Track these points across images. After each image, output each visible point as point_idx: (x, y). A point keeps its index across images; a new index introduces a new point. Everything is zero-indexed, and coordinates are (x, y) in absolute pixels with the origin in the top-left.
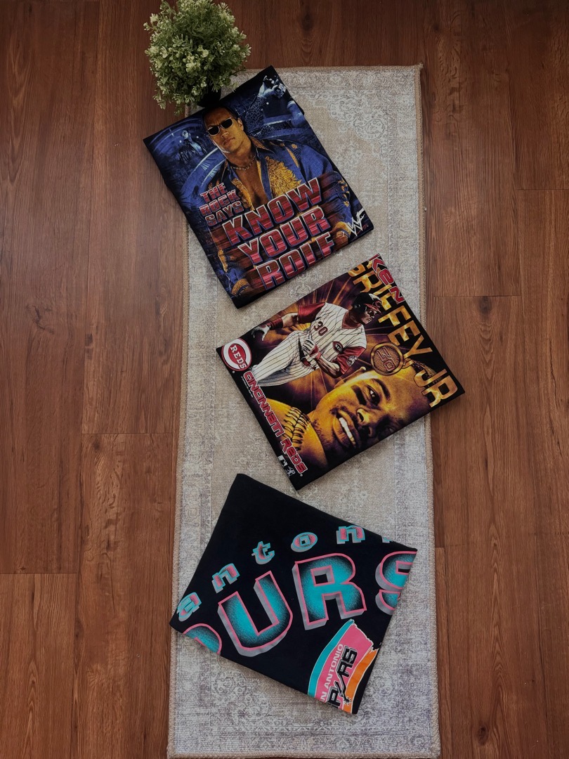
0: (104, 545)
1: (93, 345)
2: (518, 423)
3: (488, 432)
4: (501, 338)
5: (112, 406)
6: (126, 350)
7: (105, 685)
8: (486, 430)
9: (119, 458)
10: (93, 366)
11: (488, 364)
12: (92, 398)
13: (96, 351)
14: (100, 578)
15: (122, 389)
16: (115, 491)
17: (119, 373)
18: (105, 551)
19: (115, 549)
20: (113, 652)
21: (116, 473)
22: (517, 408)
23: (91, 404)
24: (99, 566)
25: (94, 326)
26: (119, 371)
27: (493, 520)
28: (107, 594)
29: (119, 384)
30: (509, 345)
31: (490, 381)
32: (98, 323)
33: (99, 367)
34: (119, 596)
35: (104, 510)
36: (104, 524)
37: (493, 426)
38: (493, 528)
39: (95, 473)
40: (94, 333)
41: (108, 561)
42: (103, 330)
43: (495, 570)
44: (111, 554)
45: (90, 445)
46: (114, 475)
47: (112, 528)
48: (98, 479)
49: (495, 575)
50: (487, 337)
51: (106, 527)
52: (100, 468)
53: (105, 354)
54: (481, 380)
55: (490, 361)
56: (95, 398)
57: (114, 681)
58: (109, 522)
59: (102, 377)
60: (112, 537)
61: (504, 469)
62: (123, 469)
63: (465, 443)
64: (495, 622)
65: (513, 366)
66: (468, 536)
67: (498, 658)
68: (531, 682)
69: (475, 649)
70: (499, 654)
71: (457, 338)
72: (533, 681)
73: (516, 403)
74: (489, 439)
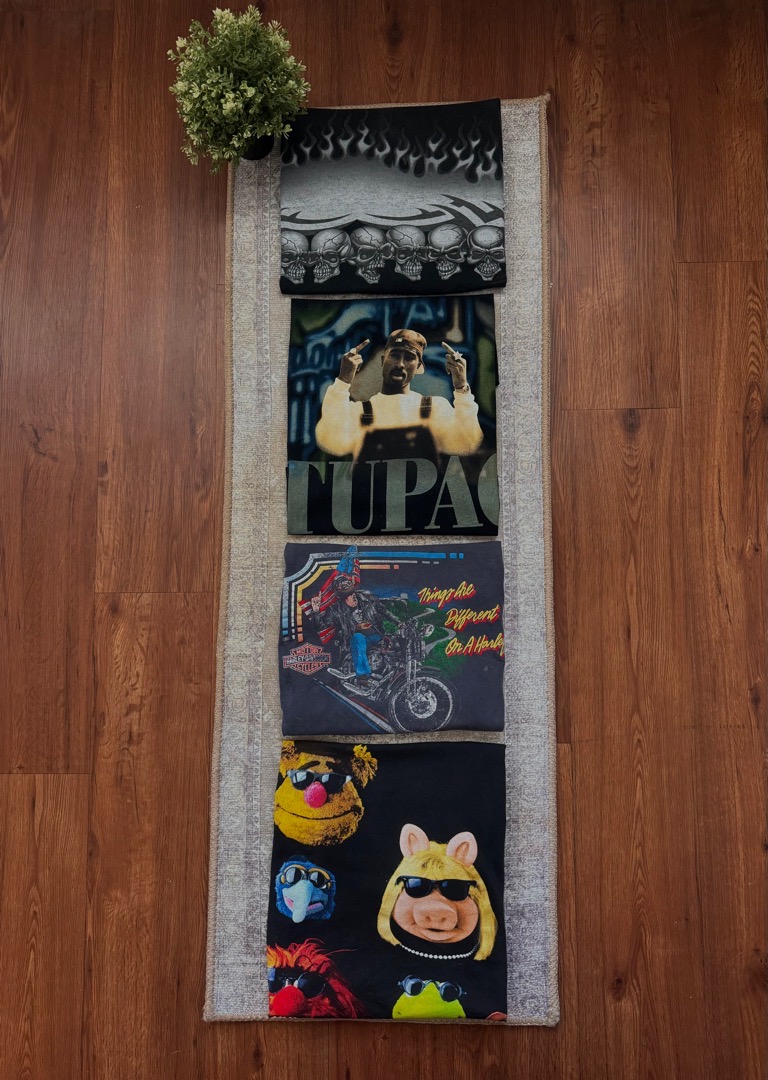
0: (125, 738)
1: (108, 476)
2: (673, 579)
3: (632, 592)
4: (652, 465)
5: (133, 556)
6: (152, 482)
7: (127, 918)
8: (628, 588)
9: (143, 625)
10: (108, 503)
11: (633, 501)
12: (108, 546)
13: (112, 485)
14: (119, 780)
15: (147, 533)
16: (139, 668)
17: (143, 514)
18: (126, 746)
19: (139, 743)
20: (138, 876)
21: (139, 644)
22: (672, 560)
23: (106, 554)
24: (118, 764)
25: (110, 451)
26: (143, 509)
27: (636, 709)
28: (129, 801)
29: (142, 527)
30: (662, 475)
31: (635, 524)
32: (115, 446)
33: (116, 505)
34: (145, 803)
35: (124, 692)
36: (124, 711)
37: (638, 584)
38: (636, 718)
39: (112, 644)
40: (109, 461)
41: (131, 759)
42: (122, 456)
43: (639, 774)
44: (133, 749)
45: (105, 608)
46: (137, 647)
47: (135, 715)
48: (117, 652)
49: (639, 780)
50: (633, 464)
51: (127, 714)
52: (118, 637)
53: (124, 488)
54: (623, 522)
55: (636, 496)
56: (111, 546)
57: (139, 913)
58: (130, 709)
59: (120, 519)
60: (135, 728)
61: (652, 640)
62: (149, 638)
63: (601, 605)
64: (637, 842)
65: (667, 503)
66: (603, 728)
67: (641, 889)
68: (683, 921)
69: (610, 876)
70: (642, 883)
71: (592, 465)
72: (686, 919)
73: (671, 552)
74: (632, 600)
